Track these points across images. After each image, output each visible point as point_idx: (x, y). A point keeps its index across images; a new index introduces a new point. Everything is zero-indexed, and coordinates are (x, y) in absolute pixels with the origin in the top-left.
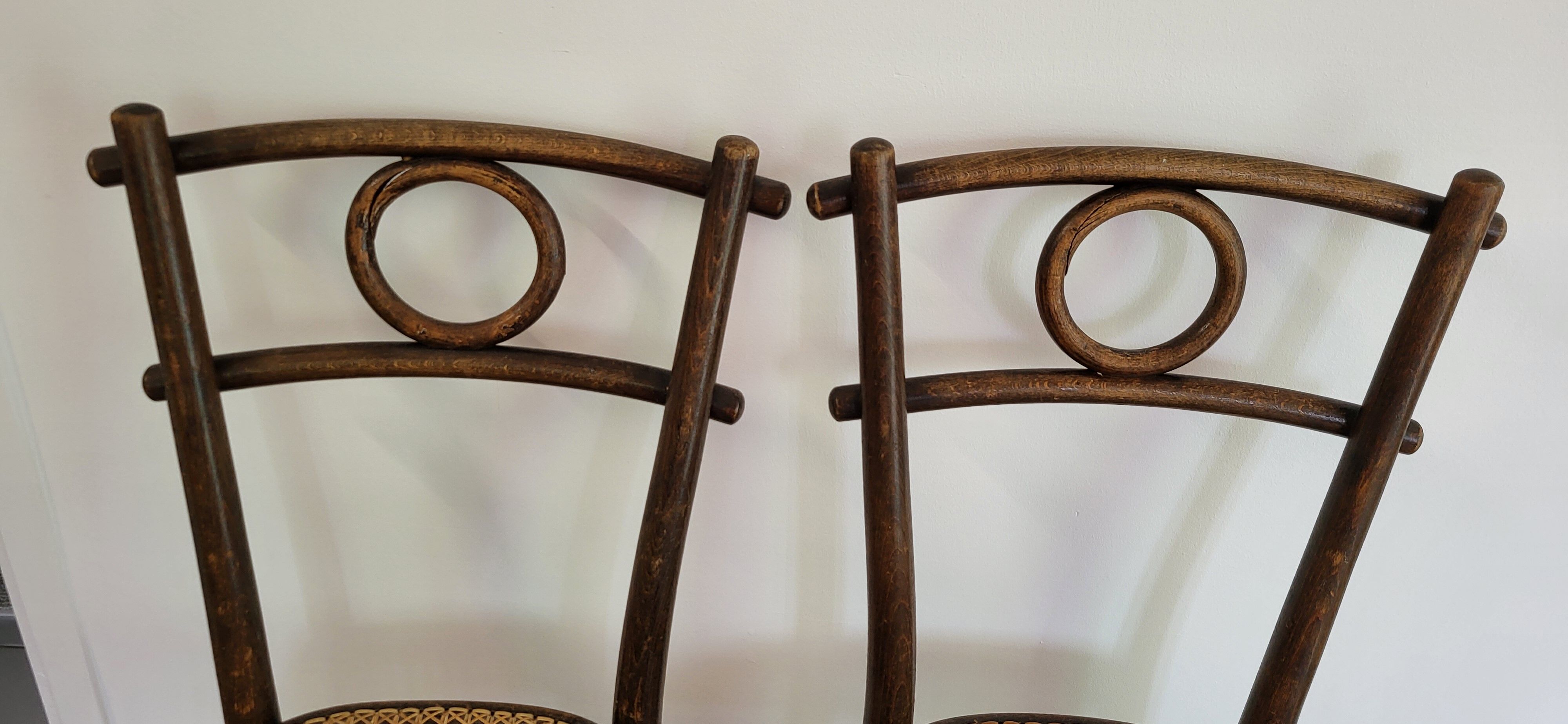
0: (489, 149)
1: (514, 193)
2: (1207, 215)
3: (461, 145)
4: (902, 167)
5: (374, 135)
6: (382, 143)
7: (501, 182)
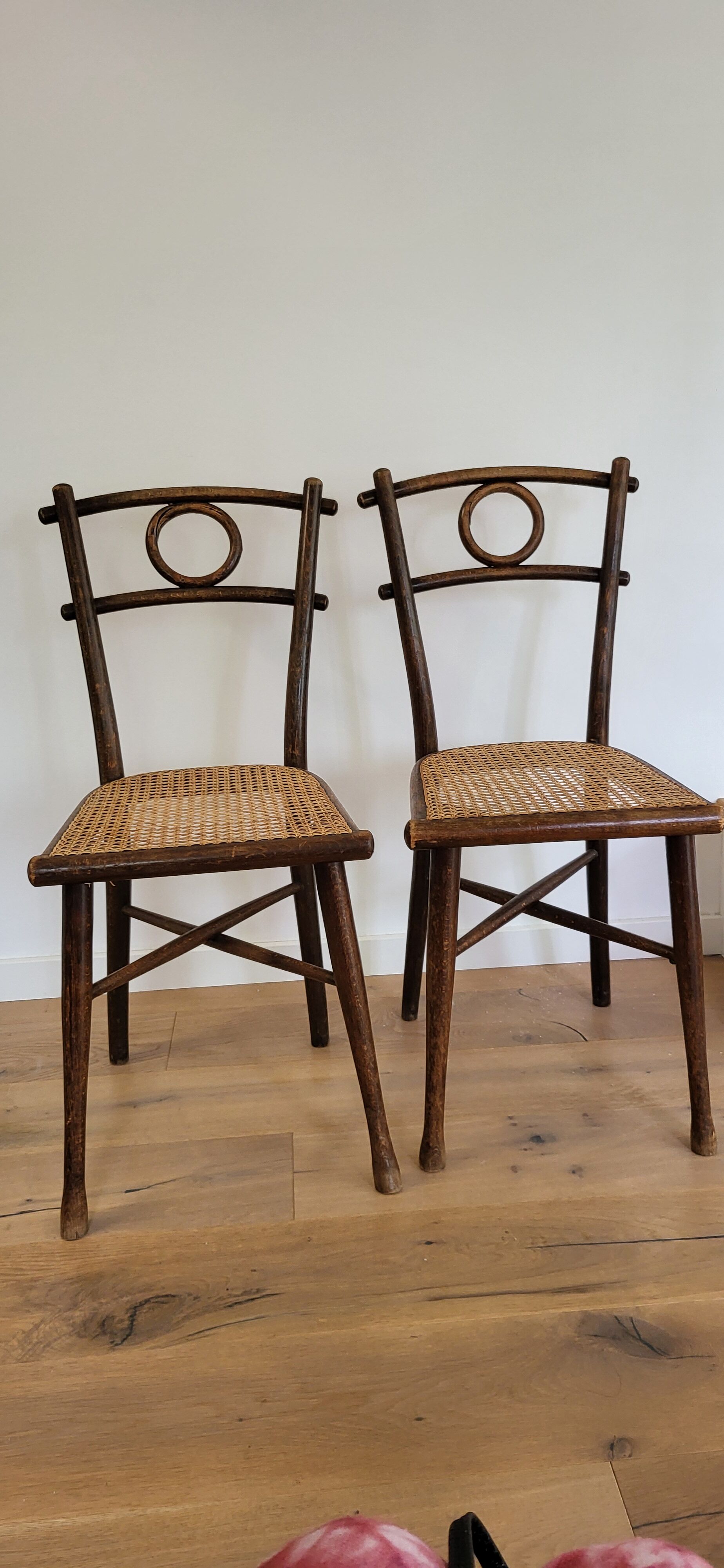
0: (207, 496)
1: (219, 514)
2: (521, 491)
3: (195, 495)
4: (395, 484)
5: (158, 493)
6: (161, 496)
7: (213, 510)
